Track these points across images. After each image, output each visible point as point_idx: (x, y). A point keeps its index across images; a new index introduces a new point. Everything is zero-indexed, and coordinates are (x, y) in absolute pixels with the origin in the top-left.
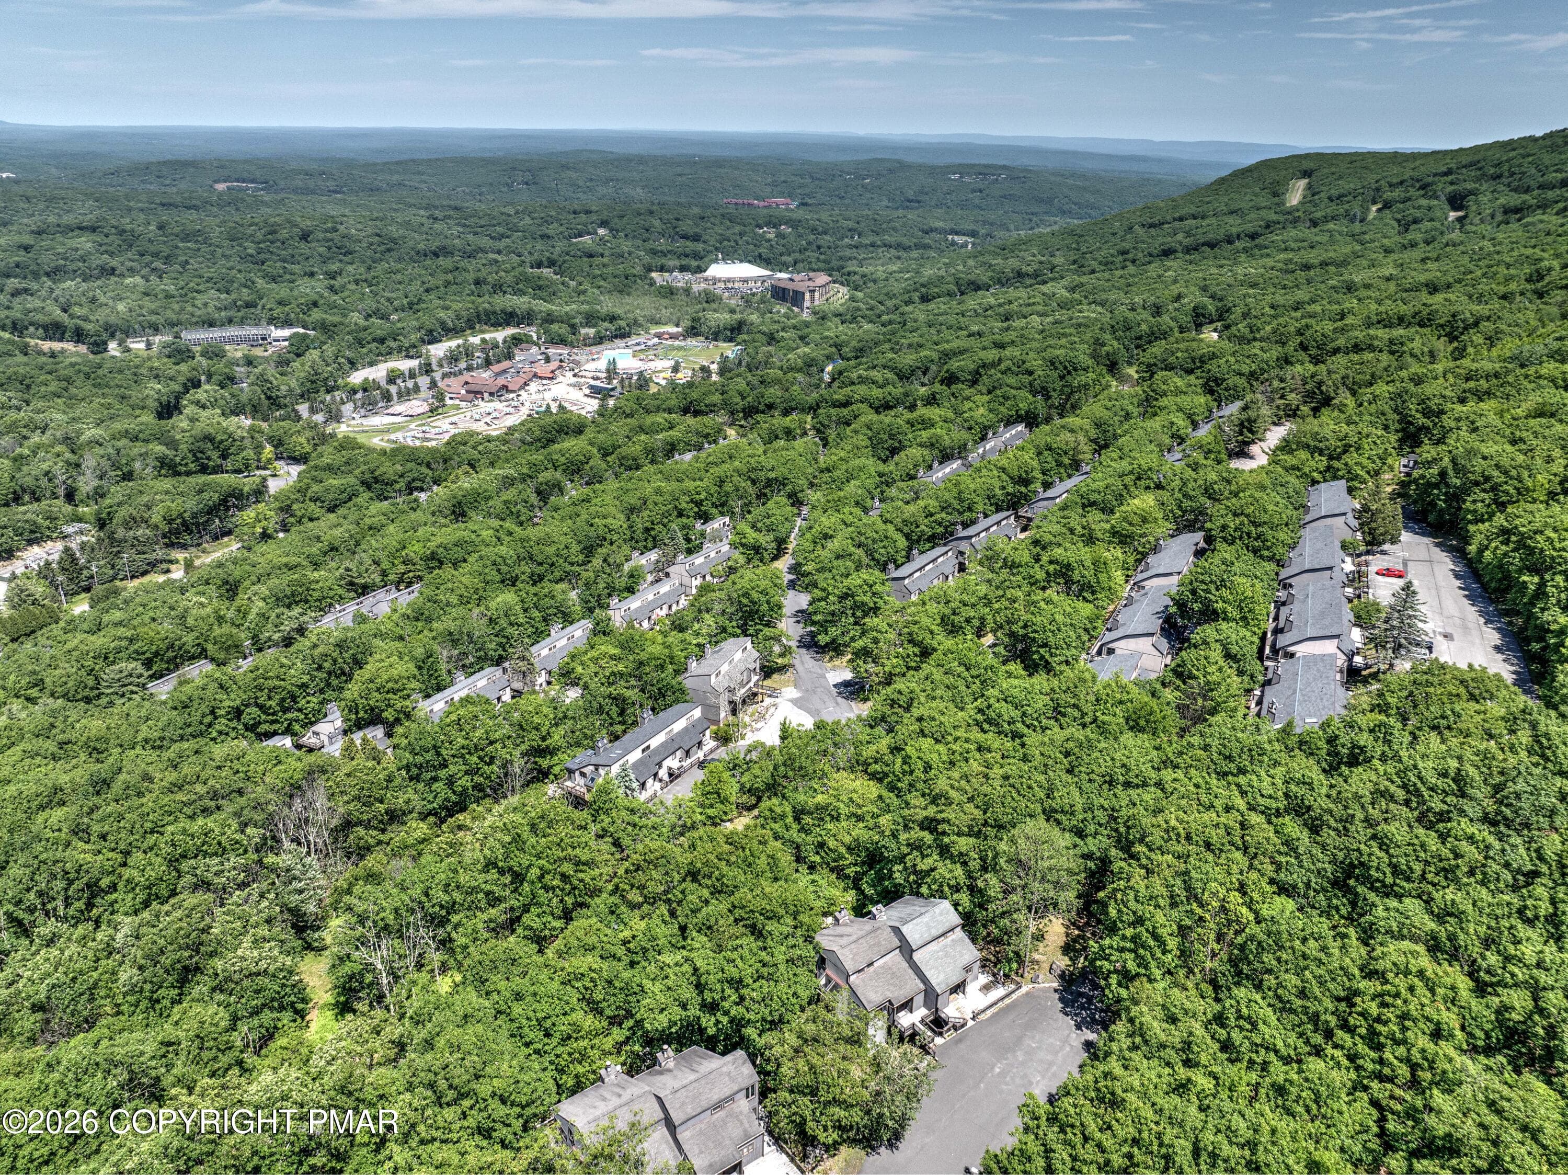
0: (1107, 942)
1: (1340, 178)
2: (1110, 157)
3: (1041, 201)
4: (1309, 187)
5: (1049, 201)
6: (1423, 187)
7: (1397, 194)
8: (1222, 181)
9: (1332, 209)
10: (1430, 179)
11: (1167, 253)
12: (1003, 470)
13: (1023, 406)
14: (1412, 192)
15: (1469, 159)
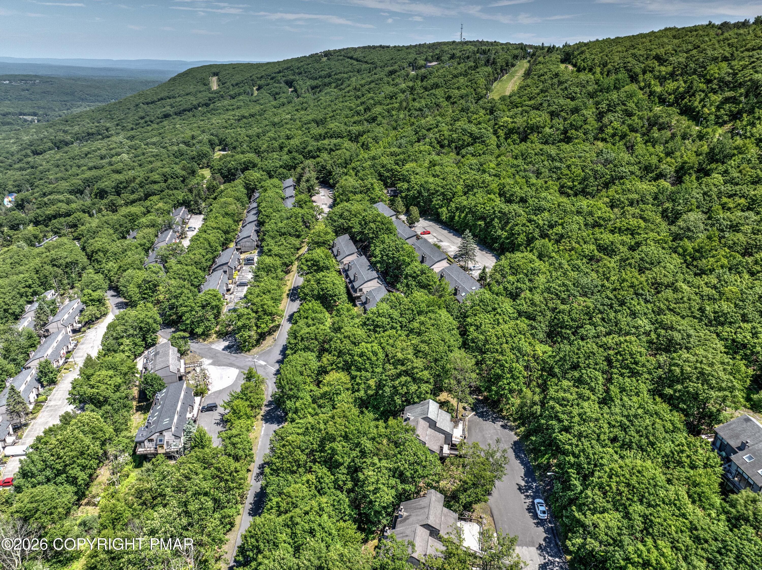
0: (501, 383)
1: (233, 76)
2: (92, 69)
3: (67, 94)
4: (219, 80)
5: (72, 94)
6: (272, 79)
7: (262, 82)
8: (173, 79)
9: (237, 90)
10: (274, 75)
11: (166, 116)
12: (219, 228)
13: (180, 198)
14: (269, 81)
15: (286, 66)
